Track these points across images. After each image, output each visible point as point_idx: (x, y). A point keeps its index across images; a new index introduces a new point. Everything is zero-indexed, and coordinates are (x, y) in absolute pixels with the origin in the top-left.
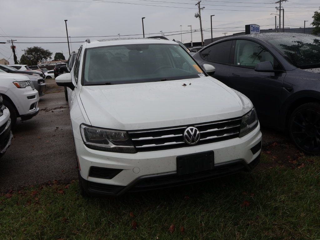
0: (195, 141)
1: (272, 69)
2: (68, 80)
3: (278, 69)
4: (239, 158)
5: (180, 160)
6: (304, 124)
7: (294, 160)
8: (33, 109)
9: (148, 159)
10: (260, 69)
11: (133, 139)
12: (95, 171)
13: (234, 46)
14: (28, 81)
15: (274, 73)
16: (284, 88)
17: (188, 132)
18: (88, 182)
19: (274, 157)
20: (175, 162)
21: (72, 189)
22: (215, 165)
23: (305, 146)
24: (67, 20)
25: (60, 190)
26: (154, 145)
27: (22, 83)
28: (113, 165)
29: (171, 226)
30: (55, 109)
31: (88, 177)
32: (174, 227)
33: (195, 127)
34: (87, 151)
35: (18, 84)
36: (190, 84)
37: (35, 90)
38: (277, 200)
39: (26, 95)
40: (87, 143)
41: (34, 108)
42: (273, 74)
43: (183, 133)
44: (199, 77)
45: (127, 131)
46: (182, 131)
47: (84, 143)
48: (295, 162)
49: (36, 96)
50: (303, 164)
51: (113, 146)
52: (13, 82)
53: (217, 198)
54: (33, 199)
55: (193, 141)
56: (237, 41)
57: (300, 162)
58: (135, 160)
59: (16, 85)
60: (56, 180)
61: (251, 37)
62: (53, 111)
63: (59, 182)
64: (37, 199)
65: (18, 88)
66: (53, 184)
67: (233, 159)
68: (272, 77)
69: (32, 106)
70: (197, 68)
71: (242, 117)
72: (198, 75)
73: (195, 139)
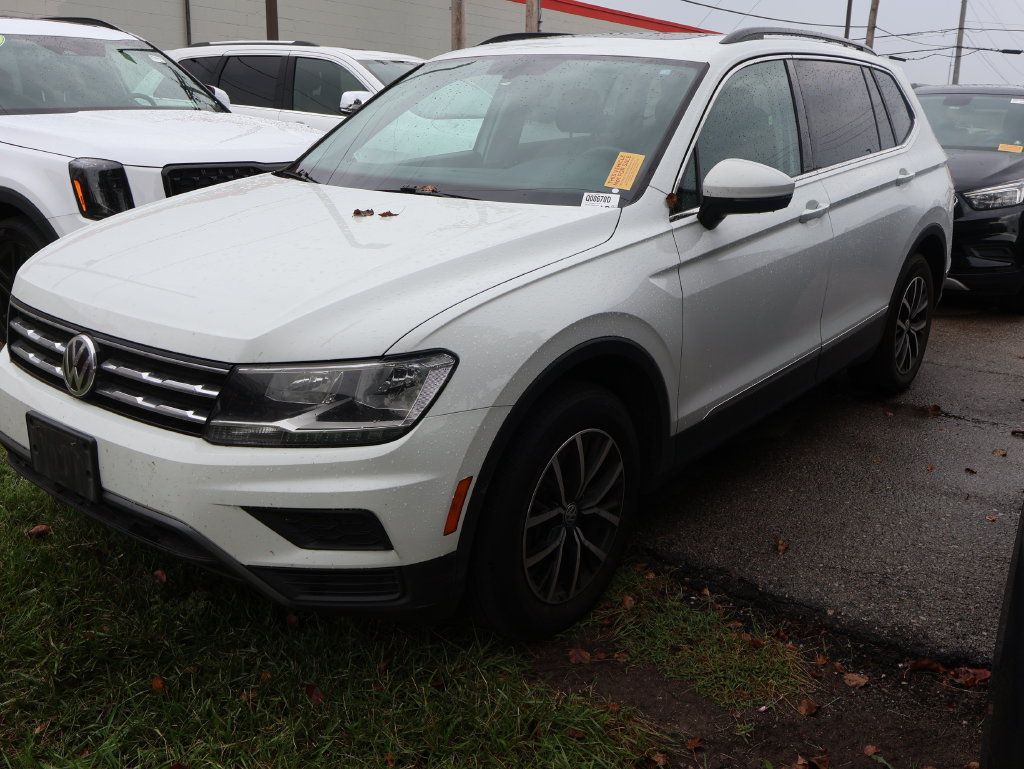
0: (77, 385)
4: (168, 510)
22: (105, 495)
70: (629, 166)
71: (234, 366)
72: (586, 194)
73: (79, 380)
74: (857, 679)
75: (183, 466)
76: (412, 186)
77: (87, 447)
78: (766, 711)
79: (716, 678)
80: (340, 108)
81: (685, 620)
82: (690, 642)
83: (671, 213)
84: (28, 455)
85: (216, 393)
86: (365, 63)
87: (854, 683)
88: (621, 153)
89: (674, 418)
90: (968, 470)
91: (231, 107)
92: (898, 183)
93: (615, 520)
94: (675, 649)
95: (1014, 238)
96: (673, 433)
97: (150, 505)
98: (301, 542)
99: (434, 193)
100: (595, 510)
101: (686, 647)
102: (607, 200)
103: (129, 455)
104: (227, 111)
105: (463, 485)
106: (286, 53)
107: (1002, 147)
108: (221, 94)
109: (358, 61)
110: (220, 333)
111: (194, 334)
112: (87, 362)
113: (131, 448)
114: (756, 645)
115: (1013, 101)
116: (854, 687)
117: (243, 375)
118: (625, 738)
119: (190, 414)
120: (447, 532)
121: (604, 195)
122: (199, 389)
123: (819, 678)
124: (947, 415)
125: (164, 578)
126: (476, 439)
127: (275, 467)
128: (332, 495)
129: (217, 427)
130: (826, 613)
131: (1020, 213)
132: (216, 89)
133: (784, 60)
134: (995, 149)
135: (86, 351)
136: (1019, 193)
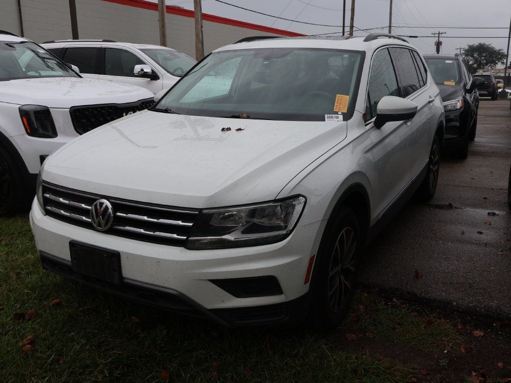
0: (102, 225)
5: (74, 246)
11: (44, 194)
20: (68, 247)
22: (124, 280)
55: (99, 225)
70: (342, 101)
71: (200, 210)
72: (326, 115)
73: (103, 222)
74: (478, 333)
75: (177, 262)
76: (237, 115)
77: (114, 257)
78: (448, 352)
79: (419, 340)
80: (134, 74)
81: (392, 314)
82: (399, 324)
83: (365, 122)
84: (70, 264)
85: (191, 224)
86: (142, 50)
87: (478, 335)
88: (337, 95)
89: (372, 219)
90: (478, 232)
91: (81, 74)
92: (430, 102)
93: (353, 269)
94: (394, 329)
95: (458, 124)
96: (371, 226)
97: (155, 284)
98: (238, 295)
99: (248, 117)
100: (347, 266)
101: (399, 327)
102: (337, 118)
103: (143, 259)
104: (81, 77)
105: (312, 259)
106: (99, 46)
107: (446, 83)
108: (74, 67)
109: (139, 49)
110: (190, 194)
111: (175, 195)
112: (108, 213)
113: (143, 255)
114: (430, 323)
115: (447, 62)
116: (479, 337)
117: (206, 214)
118: (398, 373)
119: (175, 236)
120: (305, 283)
121: (335, 115)
122: (180, 223)
123: (463, 335)
124: (456, 208)
125: (137, 320)
126: (316, 237)
127: (226, 258)
128: (257, 270)
129: (192, 241)
130: (452, 304)
131: (459, 113)
132: (73, 66)
133: (388, 48)
134: (443, 84)
135: (107, 207)
136: (458, 103)
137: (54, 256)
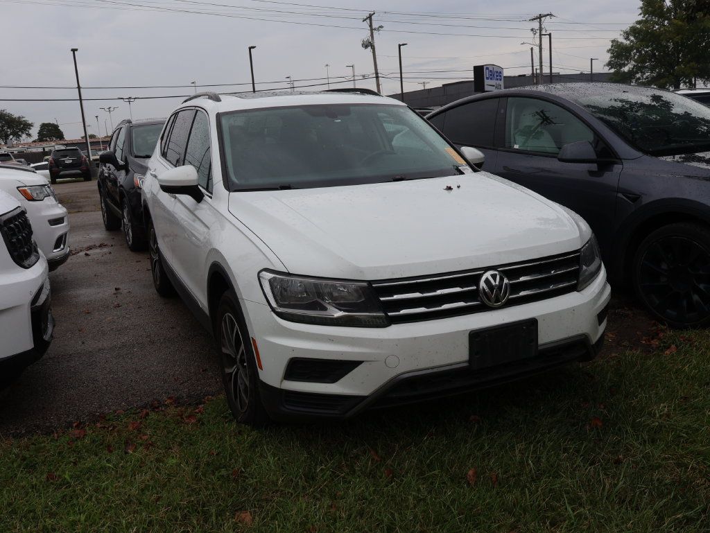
0: (500, 299)
1: (594, 156)
2: (190, 181)
3: (605, 158)
4: (580, 332)
5: (477, 338)
6: (664, 266)
7: (653, 339)
8: (59, 247)
9: (415, 338)
10: (568, 156)
11: (382, 299)
12: (300, 367)
13: (502, 111)
14: (46, 185)
15: (596, 165)
16: (620, 195)
17: (487, 281)
18: (281, 391)
19: (611, 336)
20: (465, 342)
21: (214, 414)
22: (540, 348)
23: (668, 310)
24: (77, 50)
25: (189, 417)
26: (422, 310)
27: (35, 189)
28: (342, 353)
29: (471, 473)
30: (90, 248)
31: (282, 381)
32: (475, 473)
33: (498, 271)
34: (282, 326)
35: (29, 191)
36: (459, 187)
37: (60, 205)
38: (655, 414)
39: (45, 216)
40: (280, 310)
41: (62, 246)
42: (594, 167)
43: (477, 284)
44: (464, 174)
45: (370, 282)
46: (475, 279)
47: (273, 310)
48: (655, 343)
49: (65, 219)
50: (673, 346)
51: (338, 314)
52: (18, 188)
53: (536, 416)
54: (136, 437)
55: (497, 301)
56: (510, 99)
57: (665, 342)
58: (389, 340)
59: (24, 193)
60: (170, 398)
61: (540, 92)
62: (88, 252)
63: (177, 402)
64: (145, 437)
65: (29, 200)
66: (167, 406)
67: (571, 334)
68: (591, 173)
69: (60, 241)
71: (580, 250)
77: (532, 323)
135: (501, 277)
137: (432, 368)
